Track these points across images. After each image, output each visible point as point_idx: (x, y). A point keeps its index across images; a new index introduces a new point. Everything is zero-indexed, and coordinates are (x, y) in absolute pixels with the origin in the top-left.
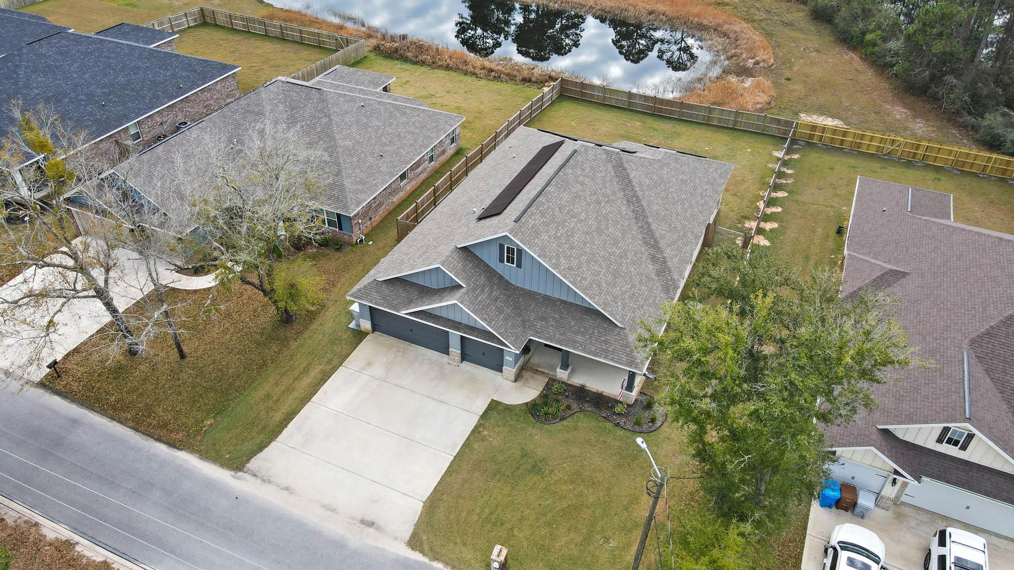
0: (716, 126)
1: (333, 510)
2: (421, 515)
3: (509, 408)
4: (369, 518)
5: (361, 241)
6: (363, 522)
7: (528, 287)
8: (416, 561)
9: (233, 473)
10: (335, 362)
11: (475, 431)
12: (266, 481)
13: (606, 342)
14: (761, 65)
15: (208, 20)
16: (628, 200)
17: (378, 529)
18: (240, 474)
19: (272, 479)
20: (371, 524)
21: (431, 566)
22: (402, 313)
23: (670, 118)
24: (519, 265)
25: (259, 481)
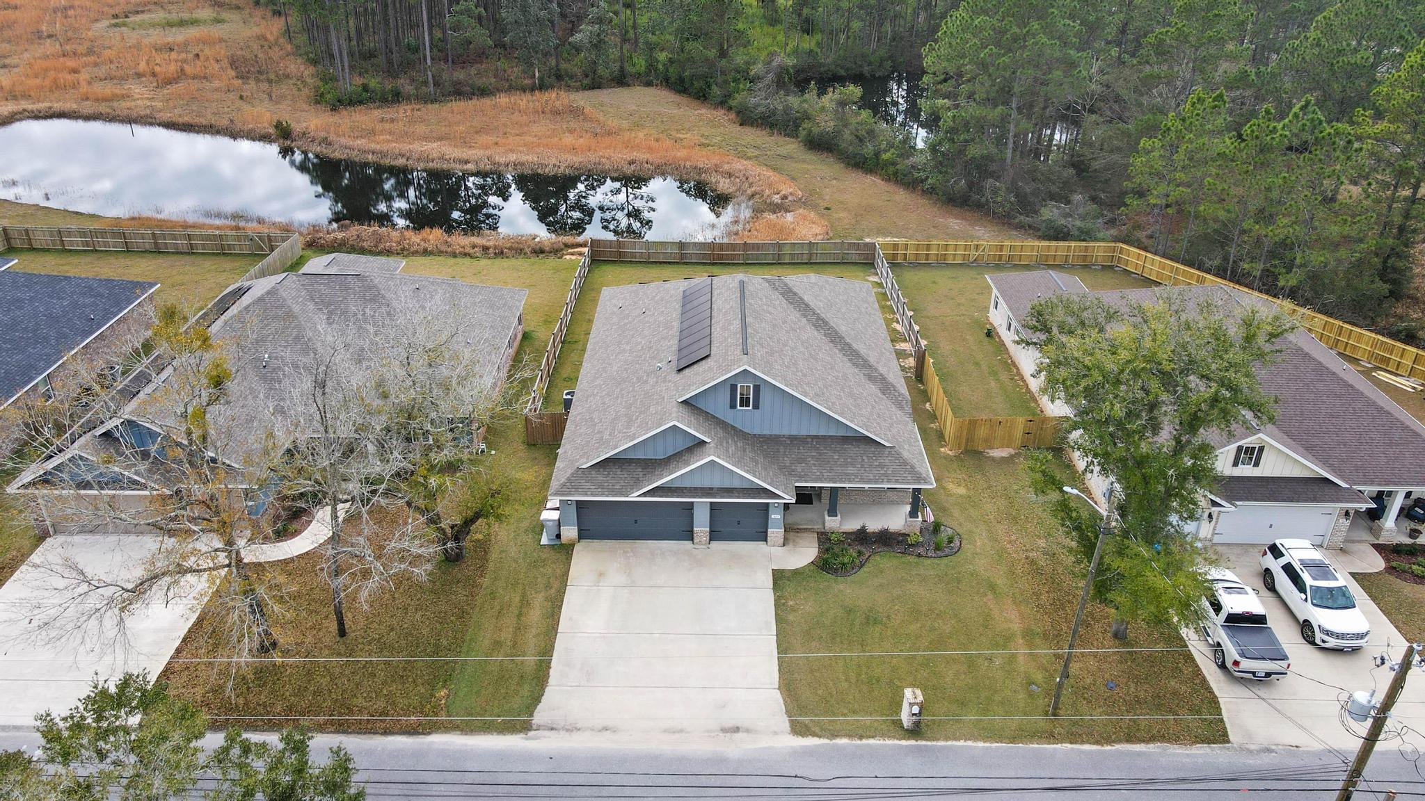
0: (789, 264)
1: (681, 731)
2: (785, 702)
3: (796, 572)
4: (730, 723)
5: (483, 451)
6: (724, 730)
7: (767, 432)
8: (816, 745)
9: (522, 735)
10: (556, 585)
11: (779, 605)
12: (572, 729)
13: (881, 466)
14: (790, 198)
15: (17, 244)
16: (814, 325)
17: (748, 731)
18: (531, 733)
19: (578, 726)
20: (737, 730)
21: (836, 745)
22: (634, 497)
23: (734, 264)
24: (756, 406)
25: (562, 733)
